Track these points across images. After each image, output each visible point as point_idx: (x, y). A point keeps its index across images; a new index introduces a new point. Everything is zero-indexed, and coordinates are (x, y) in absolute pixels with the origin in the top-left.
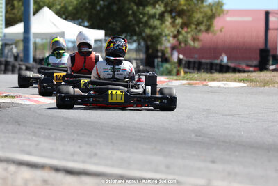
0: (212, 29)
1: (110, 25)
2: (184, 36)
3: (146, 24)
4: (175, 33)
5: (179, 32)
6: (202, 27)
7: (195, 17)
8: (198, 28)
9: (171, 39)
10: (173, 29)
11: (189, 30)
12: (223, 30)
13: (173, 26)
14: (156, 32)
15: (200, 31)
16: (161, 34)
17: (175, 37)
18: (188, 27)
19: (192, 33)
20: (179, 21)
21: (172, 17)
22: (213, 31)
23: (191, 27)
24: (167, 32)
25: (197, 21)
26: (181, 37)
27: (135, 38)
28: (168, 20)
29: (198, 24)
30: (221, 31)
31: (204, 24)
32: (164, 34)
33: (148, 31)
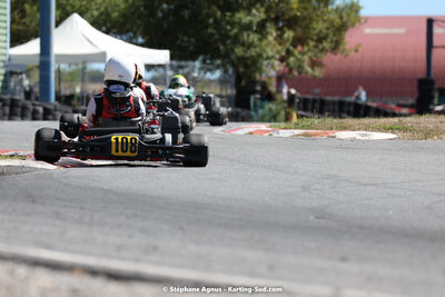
0: (341, 47)
1: (179, 42)
2: (297, 59)
3: (236, 40)
4: (283, 54)
5: (289, 53)
6: (326, 44)
7: (314, 29)
8: (321, 46)
9: (277, 63)
10: (279, 48)
11: (306, 49)
12: (360, 49)
13: (280, 44)
14: (253, 52)
15: (322, 50)
16: (260, 55)
17: (282, 60)
18: (303, 45)
19: (310, 54)
20: (289, 34)
21: (279, 29)
22: (344, 50)
23: (308, 44)
24: (270, 54)
25: (317, 35)
26: (292, 59)
27: (219, 62)
28: (272, 33)
29: (320, 40)
30: (357, 51)
31: (329, 40)
32: (265, 56)
33: (239, 51)
